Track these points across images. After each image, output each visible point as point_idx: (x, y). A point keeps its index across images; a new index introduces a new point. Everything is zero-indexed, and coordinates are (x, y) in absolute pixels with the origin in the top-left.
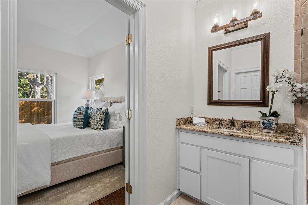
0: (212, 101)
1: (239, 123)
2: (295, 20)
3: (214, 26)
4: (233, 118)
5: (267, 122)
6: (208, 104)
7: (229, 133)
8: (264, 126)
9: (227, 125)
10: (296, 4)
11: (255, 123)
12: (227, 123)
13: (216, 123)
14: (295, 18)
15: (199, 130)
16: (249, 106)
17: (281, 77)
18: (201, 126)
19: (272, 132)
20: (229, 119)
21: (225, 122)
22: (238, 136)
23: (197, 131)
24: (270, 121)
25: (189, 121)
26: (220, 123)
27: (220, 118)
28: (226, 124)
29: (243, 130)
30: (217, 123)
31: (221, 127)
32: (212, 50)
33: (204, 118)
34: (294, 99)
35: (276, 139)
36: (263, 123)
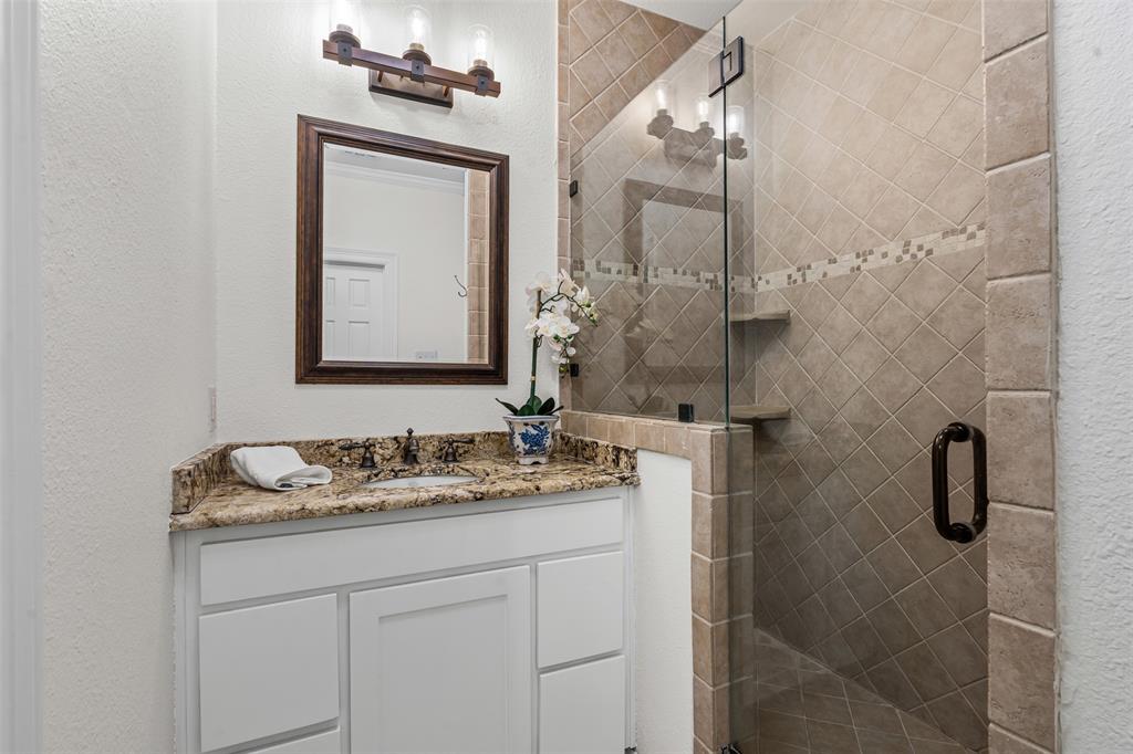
0: (321, 365)
1: (430, 448)
2: (559, 149)
3: (335, 29)
4: (410, 432)
5: (535, 432)
6: (300, 380)
7: (471, 492)
8: (527, 447)
9: (388, 460)
10: (561, 108)
11: (477, 439)
12: (388, 453)
13: (341, 460)
14: (560, 145)
15: (340, 508)
16: (459, 383)
17: (552, 299)
18: (309, 486)
19: (543, 460)
20: (396, 439)
21: (381, 451)
22: (500, 493)
23: (330, 513)
24: (542, 427)
25: (218, 471)
26: (364, 459)
27: (359, 436)
28: (384, 459)
29: (456, 470)
30: (346, 459)
31: (376, 475)
32: (320, 134)
33: (289, 444)
34: (564, 361)
35: (592, 479)
36: (524, 437)
